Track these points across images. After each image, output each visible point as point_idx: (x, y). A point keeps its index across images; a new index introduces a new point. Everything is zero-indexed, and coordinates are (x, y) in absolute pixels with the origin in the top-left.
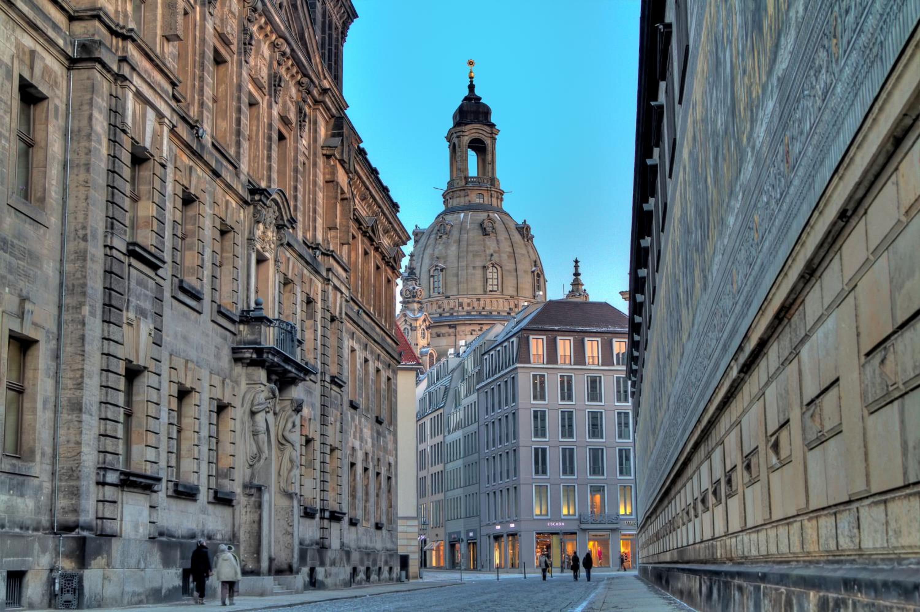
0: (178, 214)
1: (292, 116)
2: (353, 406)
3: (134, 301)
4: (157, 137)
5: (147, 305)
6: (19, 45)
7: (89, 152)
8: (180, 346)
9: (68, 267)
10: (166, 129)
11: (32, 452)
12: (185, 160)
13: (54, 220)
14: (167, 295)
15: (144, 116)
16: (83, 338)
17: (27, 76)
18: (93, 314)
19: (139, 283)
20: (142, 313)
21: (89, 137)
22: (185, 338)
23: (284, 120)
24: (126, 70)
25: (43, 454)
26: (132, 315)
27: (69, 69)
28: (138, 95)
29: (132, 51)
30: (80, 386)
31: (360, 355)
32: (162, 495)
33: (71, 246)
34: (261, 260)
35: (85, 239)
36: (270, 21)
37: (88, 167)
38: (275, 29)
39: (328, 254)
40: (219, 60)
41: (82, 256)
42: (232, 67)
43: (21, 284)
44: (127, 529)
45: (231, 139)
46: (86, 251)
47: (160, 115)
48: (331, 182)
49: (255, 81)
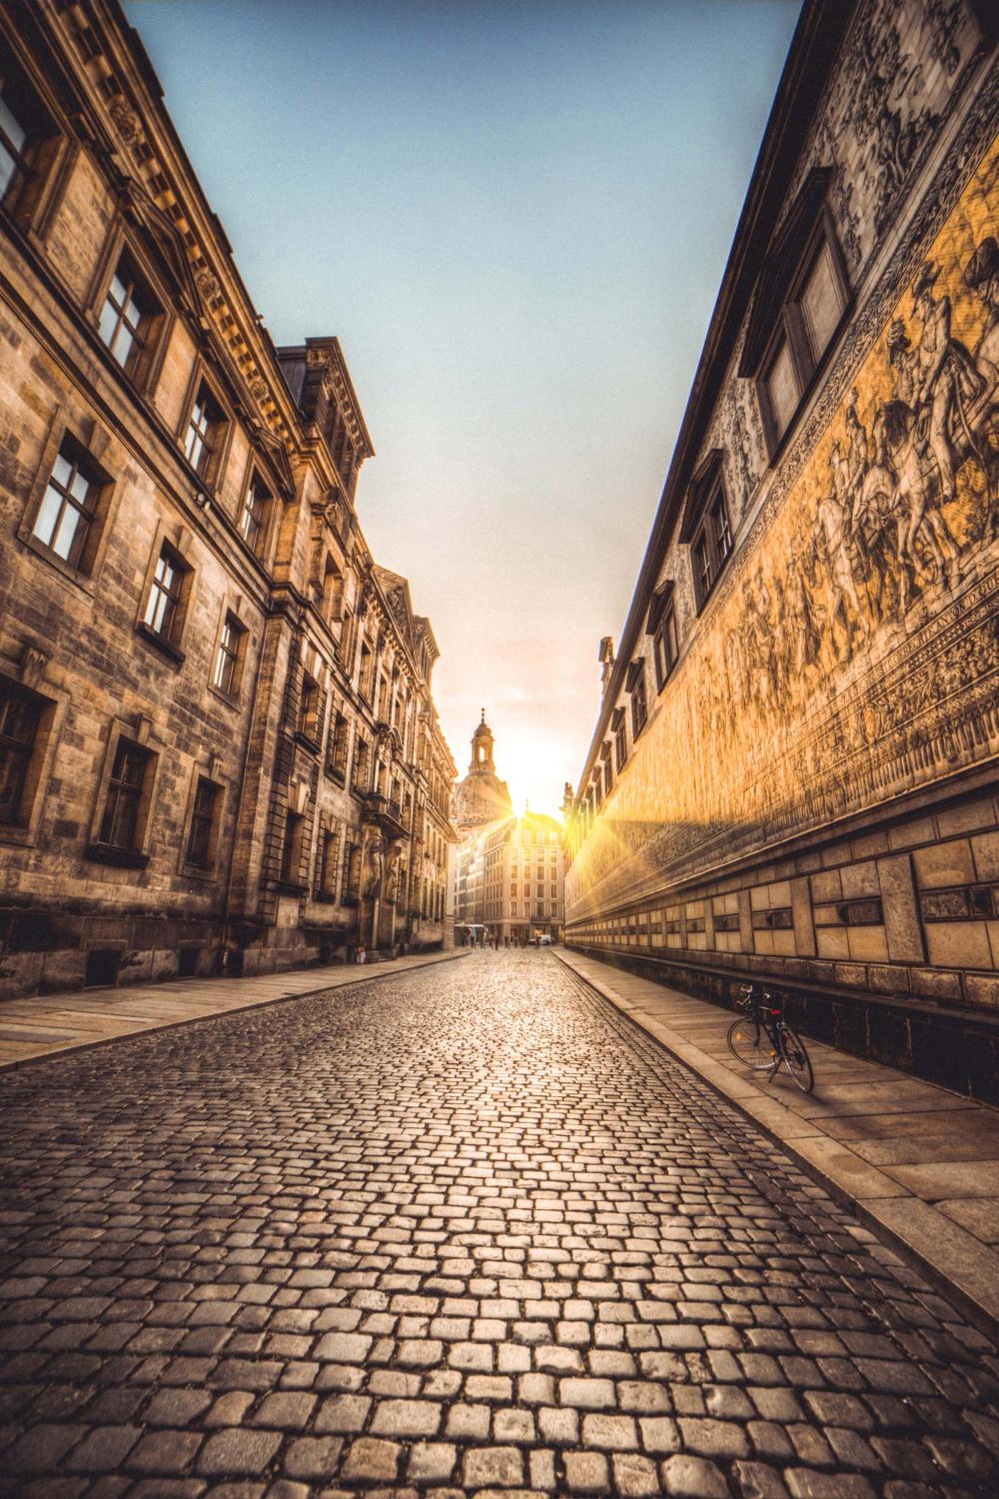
0: (333, 727)
1: (404, 693)
2: (427, 856)
3: (297, 771)
4: (322, 675)
5: (306, 776)
6: (229, 588)
7: (273, 669)
8: (329, 807)
9: (251, 742)
10: (328, 673)
11: (213, 864)
12: (339, 695)
13: (245, 709)
14: (321, 773)
15: (314, 658)
16: (257, 789)
17: (234, 609)
18: (266, 773)
19: (302, 760)
20: (302, 779)
21: (274, 660)
22: (332, 803)
23: (400, 695)
24: (304, 625)
25: (221, 866)
26: (295, 780)
27: (266, 618)
28: (311, 644)
29: (309, 615)
30: (252, 820)
31: (432, 830)
32: (309, 900)
33: (255, 728)
34: (382, 767)
35: (265, 724)
36: (396, 638)
37: (271, 678)
38: (398, 643)
39: (418, 772)
40: (365, 651)
41: (262, 735)
42: (372, 657)
43: (214, 746)
44: (281, 922)
45: (369, 696)
46: (264, 732)
47: (325, 663)
48: (422, 735)
49: (385, 668)
